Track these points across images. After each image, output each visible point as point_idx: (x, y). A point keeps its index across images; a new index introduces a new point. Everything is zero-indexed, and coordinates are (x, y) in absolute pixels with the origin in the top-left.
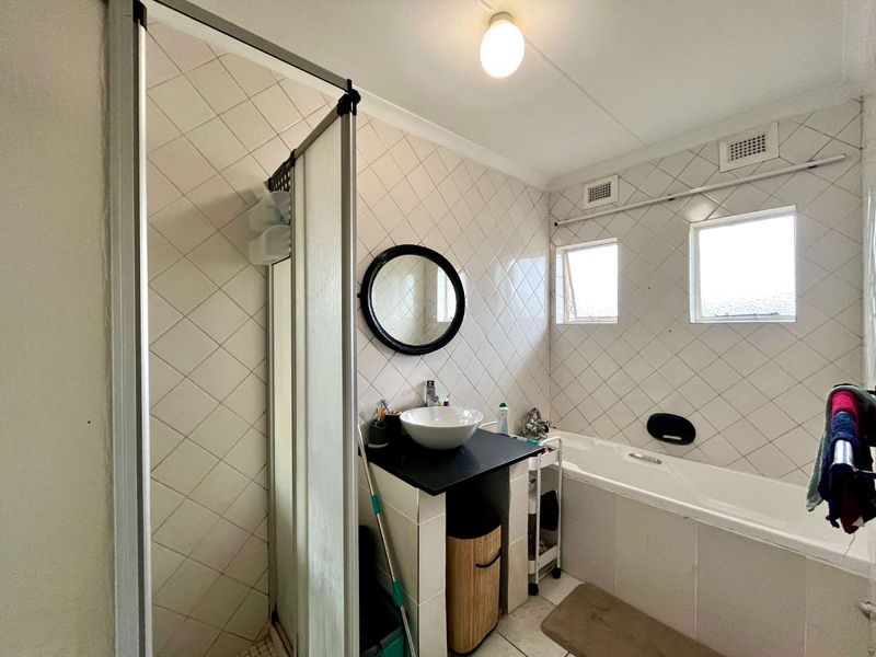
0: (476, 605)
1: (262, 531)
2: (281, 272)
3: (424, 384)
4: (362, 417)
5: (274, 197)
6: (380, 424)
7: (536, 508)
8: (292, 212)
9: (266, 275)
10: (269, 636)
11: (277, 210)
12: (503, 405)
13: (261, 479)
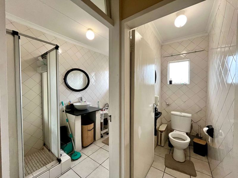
0: (88, 137)
1: (41, 128)
2: (45, 75)
3: (80, 98)
4: (65, 104)
5: (43, 60)
6: (69, 106)
7: (102, 121)
8: (47, 63)
9: (41, 75)
10: (43, 149)
11: (44, 62)
12: (98, 102)
13: (41, 117)
